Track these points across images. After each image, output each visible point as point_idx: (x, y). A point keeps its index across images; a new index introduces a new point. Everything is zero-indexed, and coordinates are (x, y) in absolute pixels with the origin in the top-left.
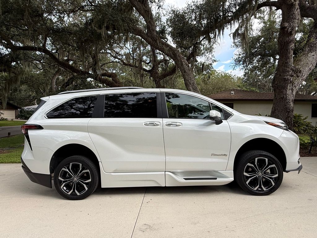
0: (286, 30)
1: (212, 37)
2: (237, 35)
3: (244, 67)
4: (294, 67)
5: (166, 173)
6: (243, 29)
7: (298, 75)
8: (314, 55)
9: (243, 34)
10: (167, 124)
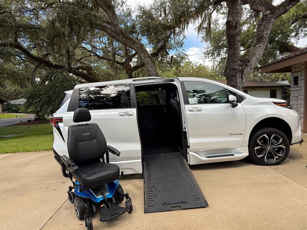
0: (231, 23)
2: (201, 29)
3: (213, 59)
4: (242, 57)
5: (190, 153)
6: (206, 23)
7: (246, 64)
8: (261, 46)
9: (206, 28)
10: (189, 109)
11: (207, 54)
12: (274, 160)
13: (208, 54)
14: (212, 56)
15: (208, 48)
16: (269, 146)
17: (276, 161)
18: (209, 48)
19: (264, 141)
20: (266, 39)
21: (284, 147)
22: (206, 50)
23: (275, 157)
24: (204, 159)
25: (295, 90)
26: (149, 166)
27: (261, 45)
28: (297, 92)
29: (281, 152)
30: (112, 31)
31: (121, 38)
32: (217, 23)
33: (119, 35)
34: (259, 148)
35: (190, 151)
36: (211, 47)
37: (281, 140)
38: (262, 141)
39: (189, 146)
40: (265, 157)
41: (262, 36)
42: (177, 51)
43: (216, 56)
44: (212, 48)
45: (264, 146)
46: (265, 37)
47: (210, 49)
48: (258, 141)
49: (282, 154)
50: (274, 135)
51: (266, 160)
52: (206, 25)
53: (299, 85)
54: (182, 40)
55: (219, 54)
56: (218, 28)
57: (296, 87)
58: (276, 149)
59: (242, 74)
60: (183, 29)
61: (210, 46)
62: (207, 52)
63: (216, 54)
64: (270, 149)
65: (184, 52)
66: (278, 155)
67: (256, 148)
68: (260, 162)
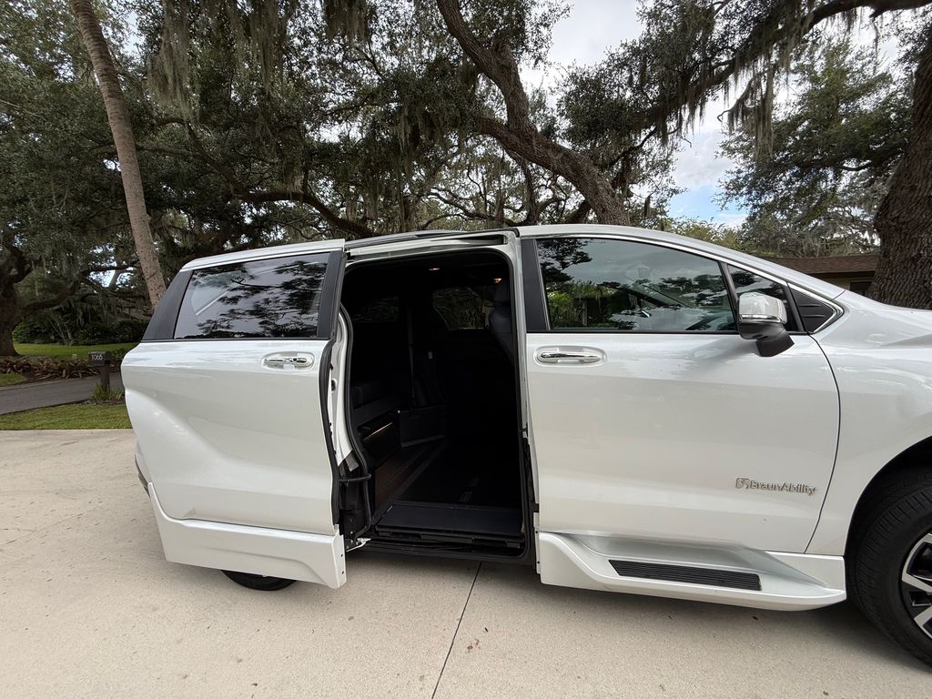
1: (673, 130)
2: (740, 114)
5: (542, 536)
6: (758, 96)
9: (755, 111)
10: (541, 353)
24: (604, 575)
30: (510, 131)
33: (528, 140)
35: (548, 529)
39: (538, 506)
52: (758, 101)
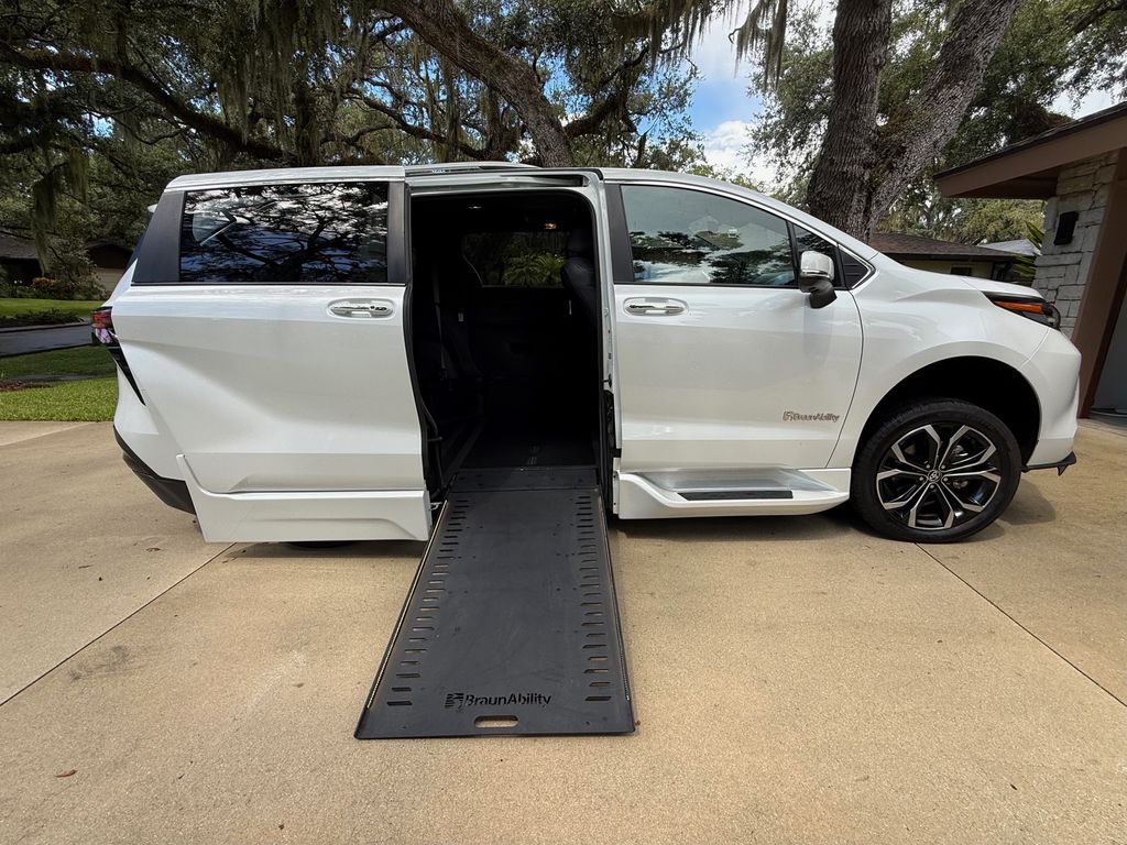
4: (878, 133)
5: (623, 477)
6: (770, 14)
7: (890, 164)
8: (955, 97)
9: (768, 35)
10: (628, 304)
11: (762, 138)
12: (944, 522)
13: (767, 137)
14: (776, 145)
15: (769, 116)
16: (937, 468)
17: (953, 526)
18: (772, 117)
19: (917, 449)
20: (978, 69)
21: (996, 479)
22: (760, 123)
23: (952, 511)
24: (673, 501)
25: (1054, 262)
26: (462, 515)
27: (957, 91)
28: (1061, 271)
29: (979, 497)
30: (426, 17)
31: (457, 45)
32: (811, 26)
33: (452, 34)
34: (894, 476)
35: (625, 469)
36: (779, 112)
37: (992, 450)
38: (910, 450)
39: (620, 450)
40: (913, 511)
41: (967, 57)
42: (666, 122)
43: (790, 144)
44: (783, 117)
45: (916, 470)
46: (978, 62)
47: (775, 119)
48: (896, 448)
49: (982, 504)
50: (963, 430)
51: (912, 523)
52: (770, 21)
53: (1077, 245)
54: (686, 82)
55: (803, 142)
56: (811, 45)
57: (1062, 253)
58: (960, 482)
59: (869, 199)
60: (688, 37)
61: (777, 109)
62: (762, 130)
63: (792, 140)
64: (939, 483)
65: (686, 126)
66: (965, 506)
67: (881, 476)
68: (892, 529)
